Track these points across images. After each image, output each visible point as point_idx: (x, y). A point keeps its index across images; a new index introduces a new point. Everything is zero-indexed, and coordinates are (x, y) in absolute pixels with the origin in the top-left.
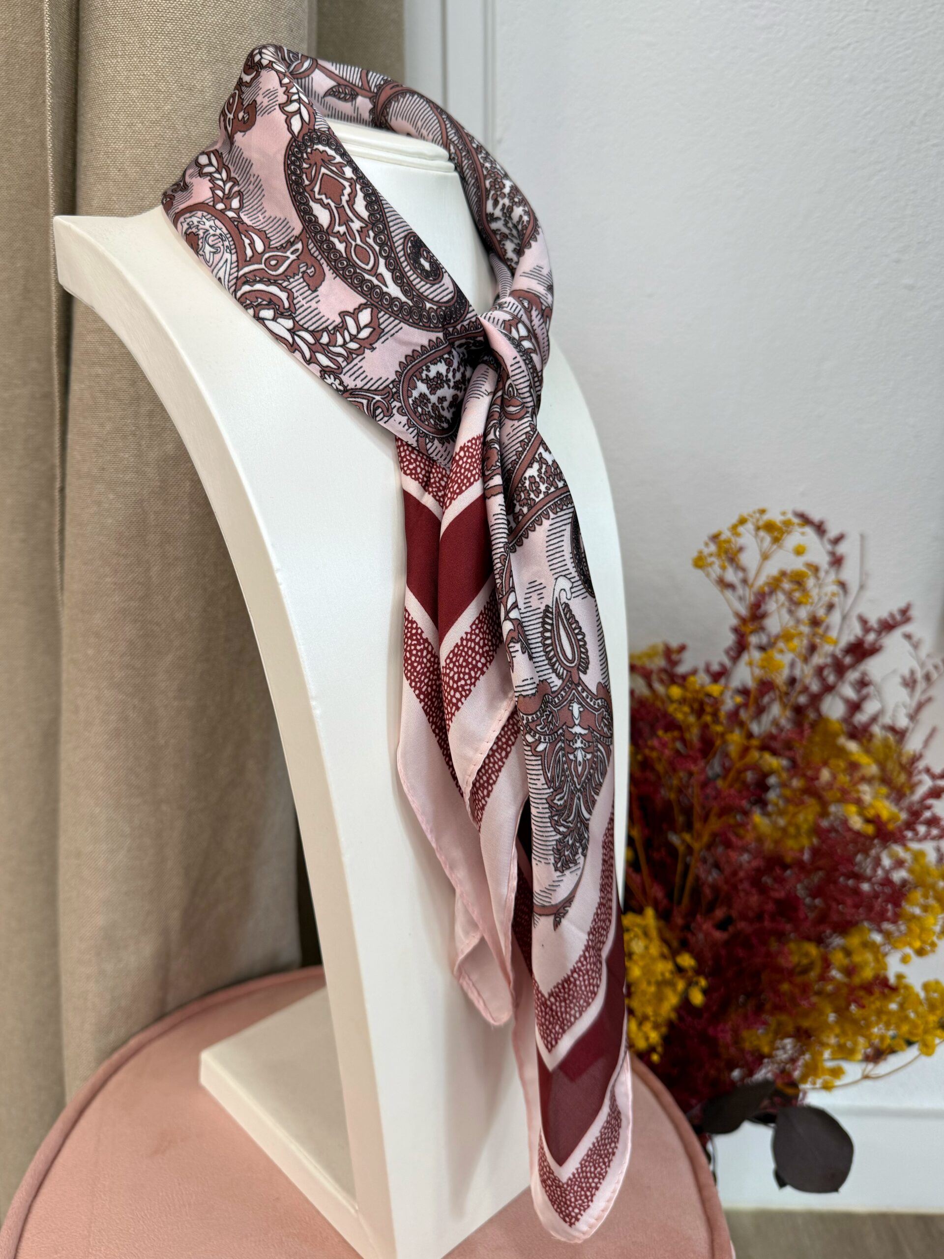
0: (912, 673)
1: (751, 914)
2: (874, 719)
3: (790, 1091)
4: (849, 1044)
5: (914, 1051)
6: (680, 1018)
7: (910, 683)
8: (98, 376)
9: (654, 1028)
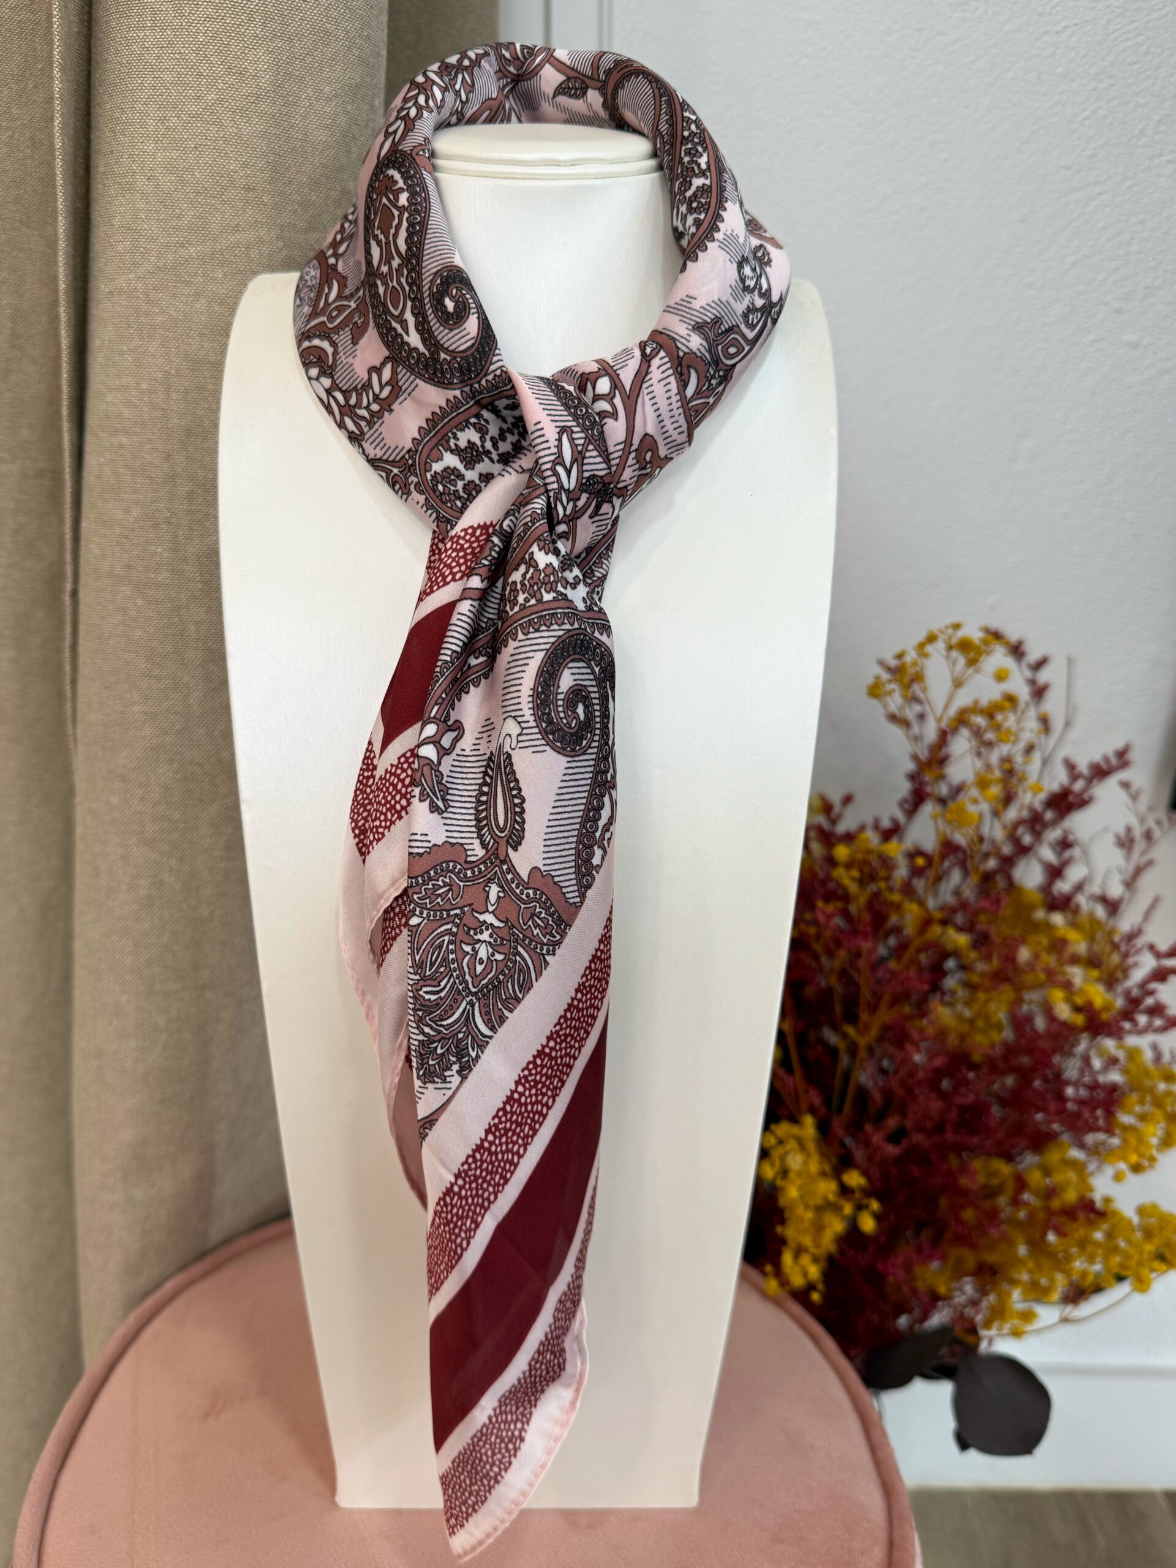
0: (1129, 830)
1: (929, 1125)
2: (1079, 887)
3: (970, 1339)
4: (1044, 1281)
5: (1125, 1288)
6: (841, 1251)
7: (1126, 843)
8: (122, 446)
9: (814, 1261)
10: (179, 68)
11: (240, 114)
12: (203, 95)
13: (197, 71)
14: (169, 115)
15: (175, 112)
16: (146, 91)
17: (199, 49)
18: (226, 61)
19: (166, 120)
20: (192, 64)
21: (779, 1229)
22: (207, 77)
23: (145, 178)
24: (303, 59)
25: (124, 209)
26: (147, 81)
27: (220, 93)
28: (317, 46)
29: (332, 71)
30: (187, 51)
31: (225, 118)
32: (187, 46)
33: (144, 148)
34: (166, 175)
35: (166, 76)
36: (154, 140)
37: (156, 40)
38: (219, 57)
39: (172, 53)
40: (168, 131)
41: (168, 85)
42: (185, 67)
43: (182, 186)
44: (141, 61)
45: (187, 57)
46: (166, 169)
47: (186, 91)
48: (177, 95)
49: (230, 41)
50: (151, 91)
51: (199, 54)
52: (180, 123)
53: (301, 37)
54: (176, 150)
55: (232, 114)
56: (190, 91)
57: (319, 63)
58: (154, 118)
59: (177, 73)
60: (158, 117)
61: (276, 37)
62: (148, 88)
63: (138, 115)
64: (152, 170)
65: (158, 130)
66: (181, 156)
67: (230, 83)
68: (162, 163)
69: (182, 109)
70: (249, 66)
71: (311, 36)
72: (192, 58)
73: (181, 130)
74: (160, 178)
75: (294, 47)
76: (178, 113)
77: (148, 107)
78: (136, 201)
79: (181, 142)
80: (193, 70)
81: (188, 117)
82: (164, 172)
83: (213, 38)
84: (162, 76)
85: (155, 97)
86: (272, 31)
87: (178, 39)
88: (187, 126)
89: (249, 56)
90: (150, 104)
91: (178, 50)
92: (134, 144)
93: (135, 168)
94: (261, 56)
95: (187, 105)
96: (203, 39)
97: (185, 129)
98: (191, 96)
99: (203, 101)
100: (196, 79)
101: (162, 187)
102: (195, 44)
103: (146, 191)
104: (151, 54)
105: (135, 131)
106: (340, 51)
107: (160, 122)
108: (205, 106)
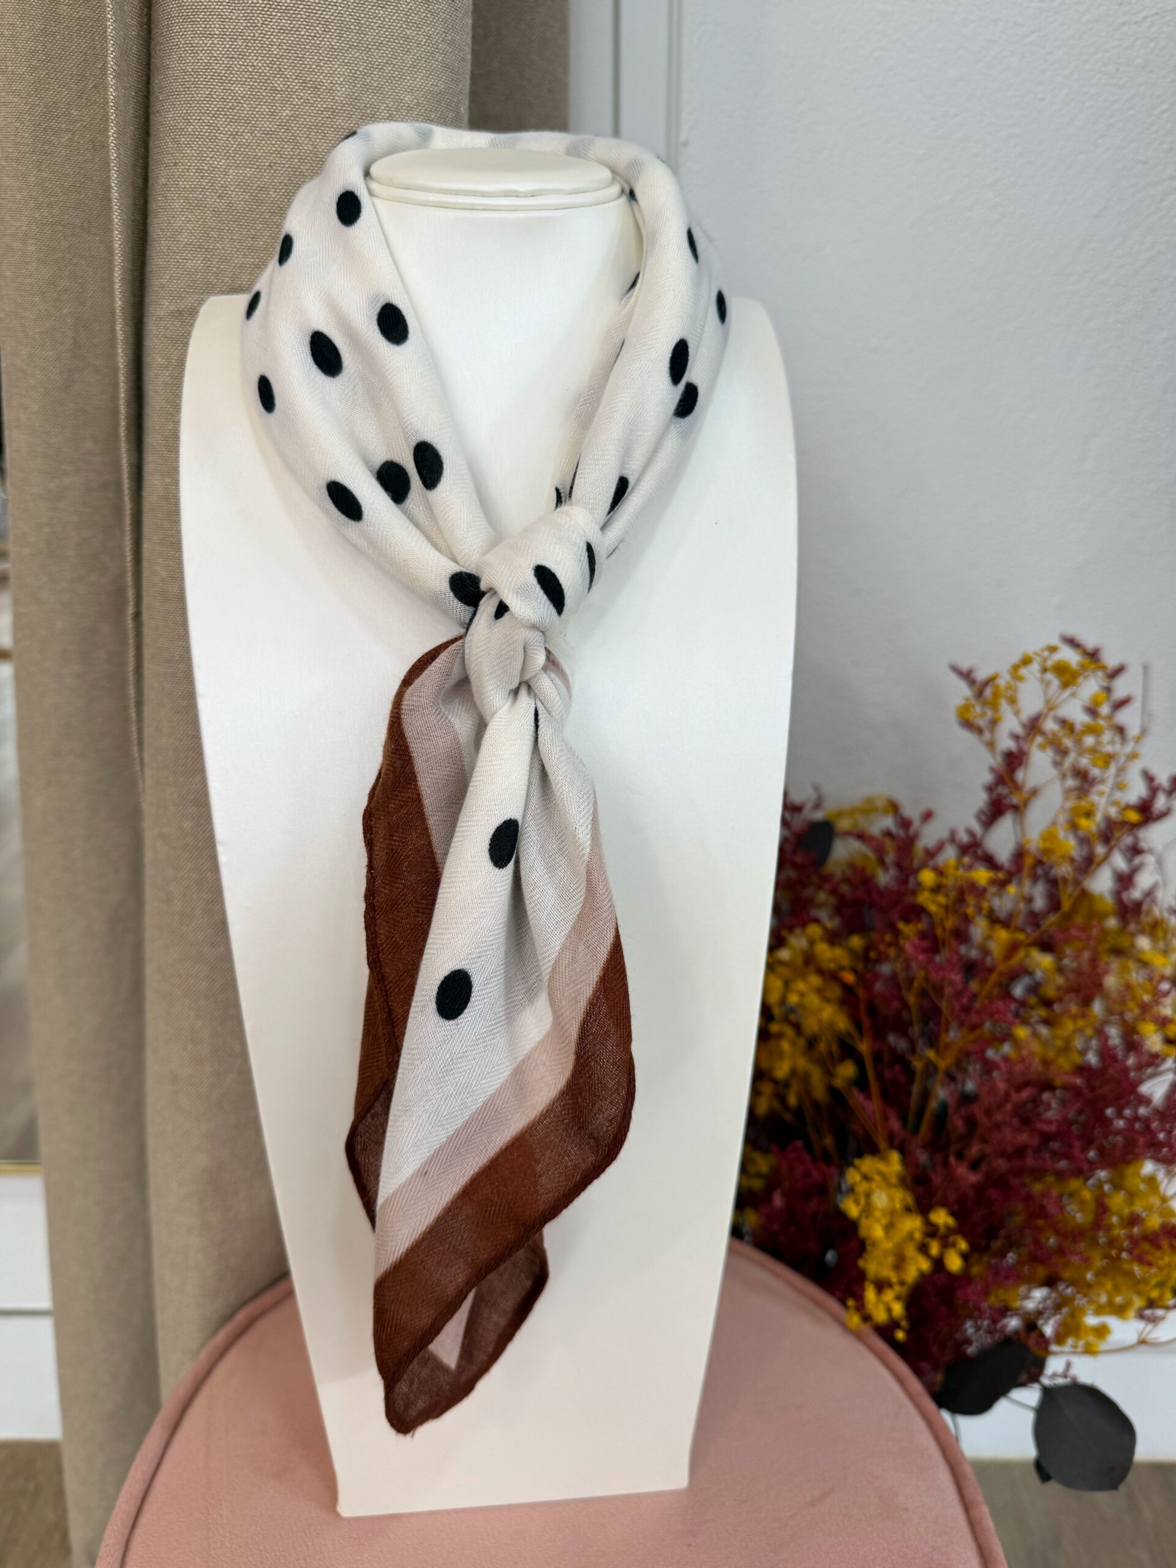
1: (1010, 1150)
2: (1150, 895)
4: (1118, 1300)
9: (898, 1298)
10: (251, 81)
11: (315, 130)
12: (277, 111)
13: (271, 85)
14: (241, 130)
15: (248, 128)
16: (215, 103)
17: (273, 62)
18: (301, 75)
19: (238, 135)
20: (266, 78)
21: (861, 1263)
22: (282, 92)
23: (216, 195)
24: (381, 69)
25: (193, 225)
26: (215, 92)
27: (294, 109)
28: (396, 54)
29: (413, 79)
30: (260, 65)
31: (300, 135)
32: (260, 58)
33: (214, 164)
34: (240, 193)
35: (237, 89)
36: (225, 156)
37: (225, 49)
38: (294, 71)
39: (243, 65)
40: (240, 148)
41: (239, 98)
42: (258, 81)
43: (256, 205)
44: (209, 71)
45: (260, 71)
46: (239, 187)
47: (260, 107)
48: (250, 110)
49: (304, 54)
50: (220, 103)
51: (273, 67)
52: (253, 139)
53: (379, 46)
54: (250, 168)
55: (307, 131)
56: (264, 107)
57: (399, 72)
58: (224, 132)
59: (249, 87)
60: (229, 131)
61: (353, 47)
62: (218, 100)
63: (206, 127)
64: (224, 187)
65: (230, 145)
66: (255, 175)
67: (305, 97)
68: (234, 180)
69: (256, 125)
70: (324, 79)
71: (389, 43)
72: (265, 71)
73: (254, 147)
74: (233, 196)
75: (372, 56)
76: (251, 129)
77: (218, 121)
78: (206, 219)
79: (255, 160)
80: (266, 85)
81: (262, 134)
82: (237, 190)
83: (288, 51)
84: (232, 88)
85: (225, 110)
86: (349, 41)
87: (250, 51)
88: (261, 143)
89: (324, 68)
90: (219, 117)
91: (250, 62)
92: (203, 158)
93: (204, 183)
94: (336, 68)
95: (261, 121)
96: (278, 52)
97: (259, 146)
98: (265, 111)
99: (277, 117)
100: (269, 95)
101: (235, 205)
102: (269, 57)
103: (218, 208)
104: (220, 64)
105: (204, 145)
106: (421, 57)
107: (232, 137)
108: (280, 122)
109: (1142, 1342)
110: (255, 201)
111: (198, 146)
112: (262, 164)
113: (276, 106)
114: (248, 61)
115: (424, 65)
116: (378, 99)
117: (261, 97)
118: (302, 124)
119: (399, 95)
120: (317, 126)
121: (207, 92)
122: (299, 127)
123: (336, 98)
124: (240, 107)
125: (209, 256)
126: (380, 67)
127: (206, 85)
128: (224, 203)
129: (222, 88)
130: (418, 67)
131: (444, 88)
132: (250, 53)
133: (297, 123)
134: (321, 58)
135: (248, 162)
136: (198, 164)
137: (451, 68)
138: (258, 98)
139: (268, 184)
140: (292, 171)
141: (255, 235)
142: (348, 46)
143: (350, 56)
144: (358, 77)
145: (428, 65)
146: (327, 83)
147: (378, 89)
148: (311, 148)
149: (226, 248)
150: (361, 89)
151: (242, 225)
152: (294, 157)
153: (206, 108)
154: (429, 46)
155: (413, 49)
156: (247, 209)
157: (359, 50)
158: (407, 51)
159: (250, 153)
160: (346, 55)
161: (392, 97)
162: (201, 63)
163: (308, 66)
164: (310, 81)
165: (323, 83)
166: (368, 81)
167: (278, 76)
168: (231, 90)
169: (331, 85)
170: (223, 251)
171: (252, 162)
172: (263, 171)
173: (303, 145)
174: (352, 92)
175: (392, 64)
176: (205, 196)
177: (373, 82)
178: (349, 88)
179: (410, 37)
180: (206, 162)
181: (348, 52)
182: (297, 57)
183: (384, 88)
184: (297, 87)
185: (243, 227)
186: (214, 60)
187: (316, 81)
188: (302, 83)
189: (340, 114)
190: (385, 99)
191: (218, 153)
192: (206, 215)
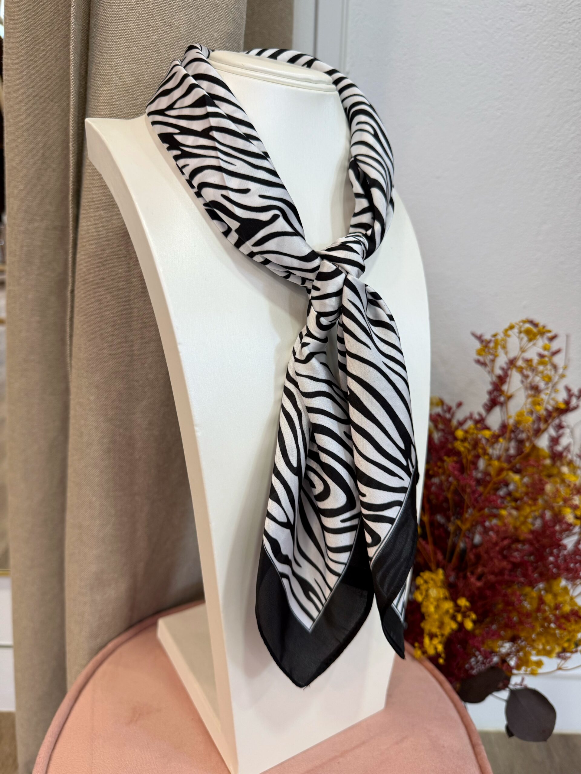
1: (496, 571)
2: (567, 449)
4: (548, 648)
9: (440, 642)
10: (138, 21)
11: (169, 47)
12: (150, 36)
13: (148, 23)
14: (132, 45)
15: (135, 44)
16: (120, 32)
17: (149, 12)
18: (163, 19)
19: (130, 48)
20: (145, 19)
21: (422, 625)
22: (153, 27)
23: (117, 78)
24: (203, 19)
25: (106, 93)
26: (120, 26)
27: (159, 36)
28: (211, 12)
29: (219, 25)
30: (143, 12)
31: (162, 49)
32: (143, 9)
33: (118, 62)
34: (129, 77)
35: (131, 24)
36: (123, 58)
37: (126, 5)
38: (160, 16)
39: (134, 13)
40: (131, 54)
41: (132, 29)
42: (142, 20)
43: (137, 83)
44: (117, 16)
45: (143, 16)
46: (129, 73)
47: (142, 33)
48: (137, 35)
49: (166, 9)
50: (122, 32)
51: (149, 14)
52: (138, 50)
53: (203, 7)
54: (135, 64)
55: (166, 47)
56: (144, 34)
57: (212, 21)
58: (123, 46)
59: (137, 23)
60: (126, 45)
61: (190, 7)
62: (121, 30)
63: (115, 44)
64: (122, 74)
65: (126, 53)
66: (138, 67)
67: (165, 30)
68: (127, 70)
69: (139, 43)
70: (175, 21)
71: (208, 7)
72: (145, 16)
73: (138, 54)
74: (126, 78)
75: (199, 12)
76: (137, 45)
77: (120, 40)
78: (112, 89)
79: (138, 60)
80: (145, 23)
81: (142, 47)
82: (128, 75)
83: (157, 6)
84: (128, 24)
85: (125, 35)
86: (188, 4)
87: (138, 6)
88: (141, 52)
89: (175, 16)
90: (121, 39)
91: (138, 11)
92: (112, 59)
93: (112, 72)
94: (181, 17)
95: (142, 41)
96: (152, 6)
97: (140, 53)
98: (144, 36)
99: (150, 39)
100: (147, 28)
101: (127, 83)
102: (147, 9)
103: (118, 84)
104: (123, 12)
105: (113, 52)
106: (223, 15)
107: (127, 48)
108: (151, 42)
109: (559, 669)
110: (137, 81)
111: (110, 53)
112: (142, 62)
113: (150, 33)
114: (137, 11)
115: (224, 19)
116: (201, 34)
117: (143, 29)
118: (163, 43)
119: (212, 32)
120: (171, 45)
121: (116, 26)
122: (161, 45)
123: (181, 31)
124: (132, 34)
125: (112, 108)
126: (203, 18)
127: (116, 23)
128: (121, 82)
129: (123, 24)
130: (221, 20)
131: (233, 31)
132: (138, 7)
133: (160, 43)
134: (174, 11)
135: (134, 61)
136: (110, 62)
137: (237, 22)
138: (141, 29)
139: (144, 72)
140: (157, 66)
141: (137, 98)
142: (187, 6)
143: (189, 11)
144: (192, 22)
145: (226, 19)
146: (176, 23)
147: (201, 29)
148: (167, 56)
149: (121, 104)
150: (193, 28)
151: (130, 93)
152: (158, 59)
153: (115, 34)
154: (227, 9)
155: (219, 10)
156: (133, 84)
157: (193, 8)
158: (217, 11)
159: (135, 57)
160: (186, 10)
161: (208, 33)
162: (114, 12)
163: (167, 15)
164: (168, 22)
165: (174, 23)
166: (196, 24)
167: (152, 19)
168: (128, 25)
169: (178, 25)
170: (120, 106)
171: (137, 61)
172: (142, 66)
173: (163, 54)
174: (189, 29)
175: (209, 17)
176: (112, 78)
177: (199, 25)
178: (187, 27)
179: (218, 4)
180: (113, 61)
181: (188, 9)
182: (162, 9)
183: (204, 29)
184: (161, 25)
185: (130, 94)
186: (120, 10)
187: (170, 22)
188: (164, 23)
189: (182, 40)
190: (204, 34)
191: (120, 57)
192: (112, 87)
